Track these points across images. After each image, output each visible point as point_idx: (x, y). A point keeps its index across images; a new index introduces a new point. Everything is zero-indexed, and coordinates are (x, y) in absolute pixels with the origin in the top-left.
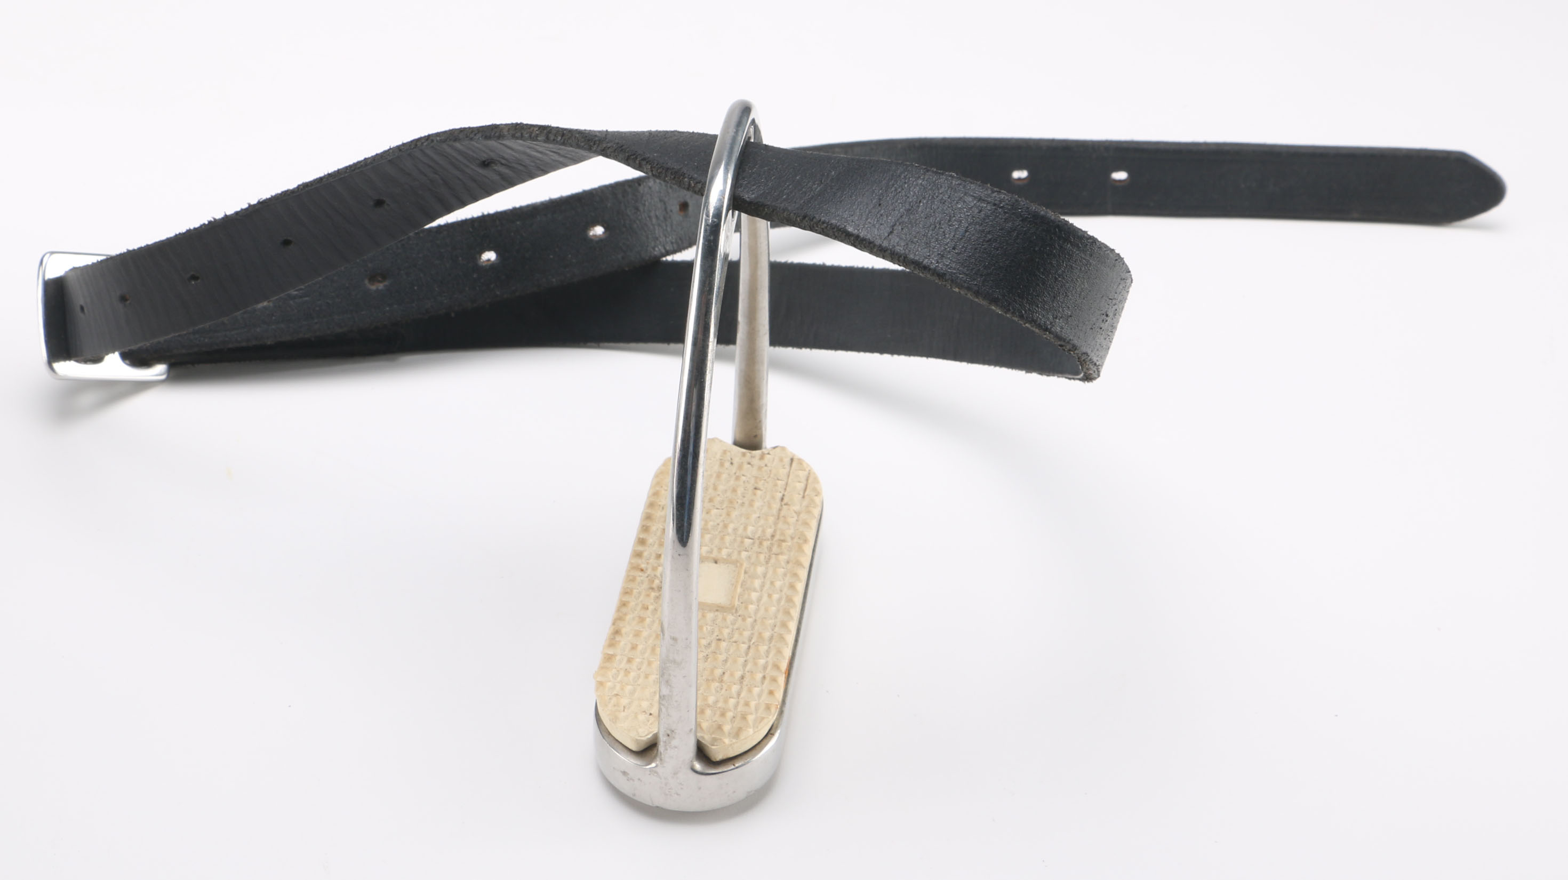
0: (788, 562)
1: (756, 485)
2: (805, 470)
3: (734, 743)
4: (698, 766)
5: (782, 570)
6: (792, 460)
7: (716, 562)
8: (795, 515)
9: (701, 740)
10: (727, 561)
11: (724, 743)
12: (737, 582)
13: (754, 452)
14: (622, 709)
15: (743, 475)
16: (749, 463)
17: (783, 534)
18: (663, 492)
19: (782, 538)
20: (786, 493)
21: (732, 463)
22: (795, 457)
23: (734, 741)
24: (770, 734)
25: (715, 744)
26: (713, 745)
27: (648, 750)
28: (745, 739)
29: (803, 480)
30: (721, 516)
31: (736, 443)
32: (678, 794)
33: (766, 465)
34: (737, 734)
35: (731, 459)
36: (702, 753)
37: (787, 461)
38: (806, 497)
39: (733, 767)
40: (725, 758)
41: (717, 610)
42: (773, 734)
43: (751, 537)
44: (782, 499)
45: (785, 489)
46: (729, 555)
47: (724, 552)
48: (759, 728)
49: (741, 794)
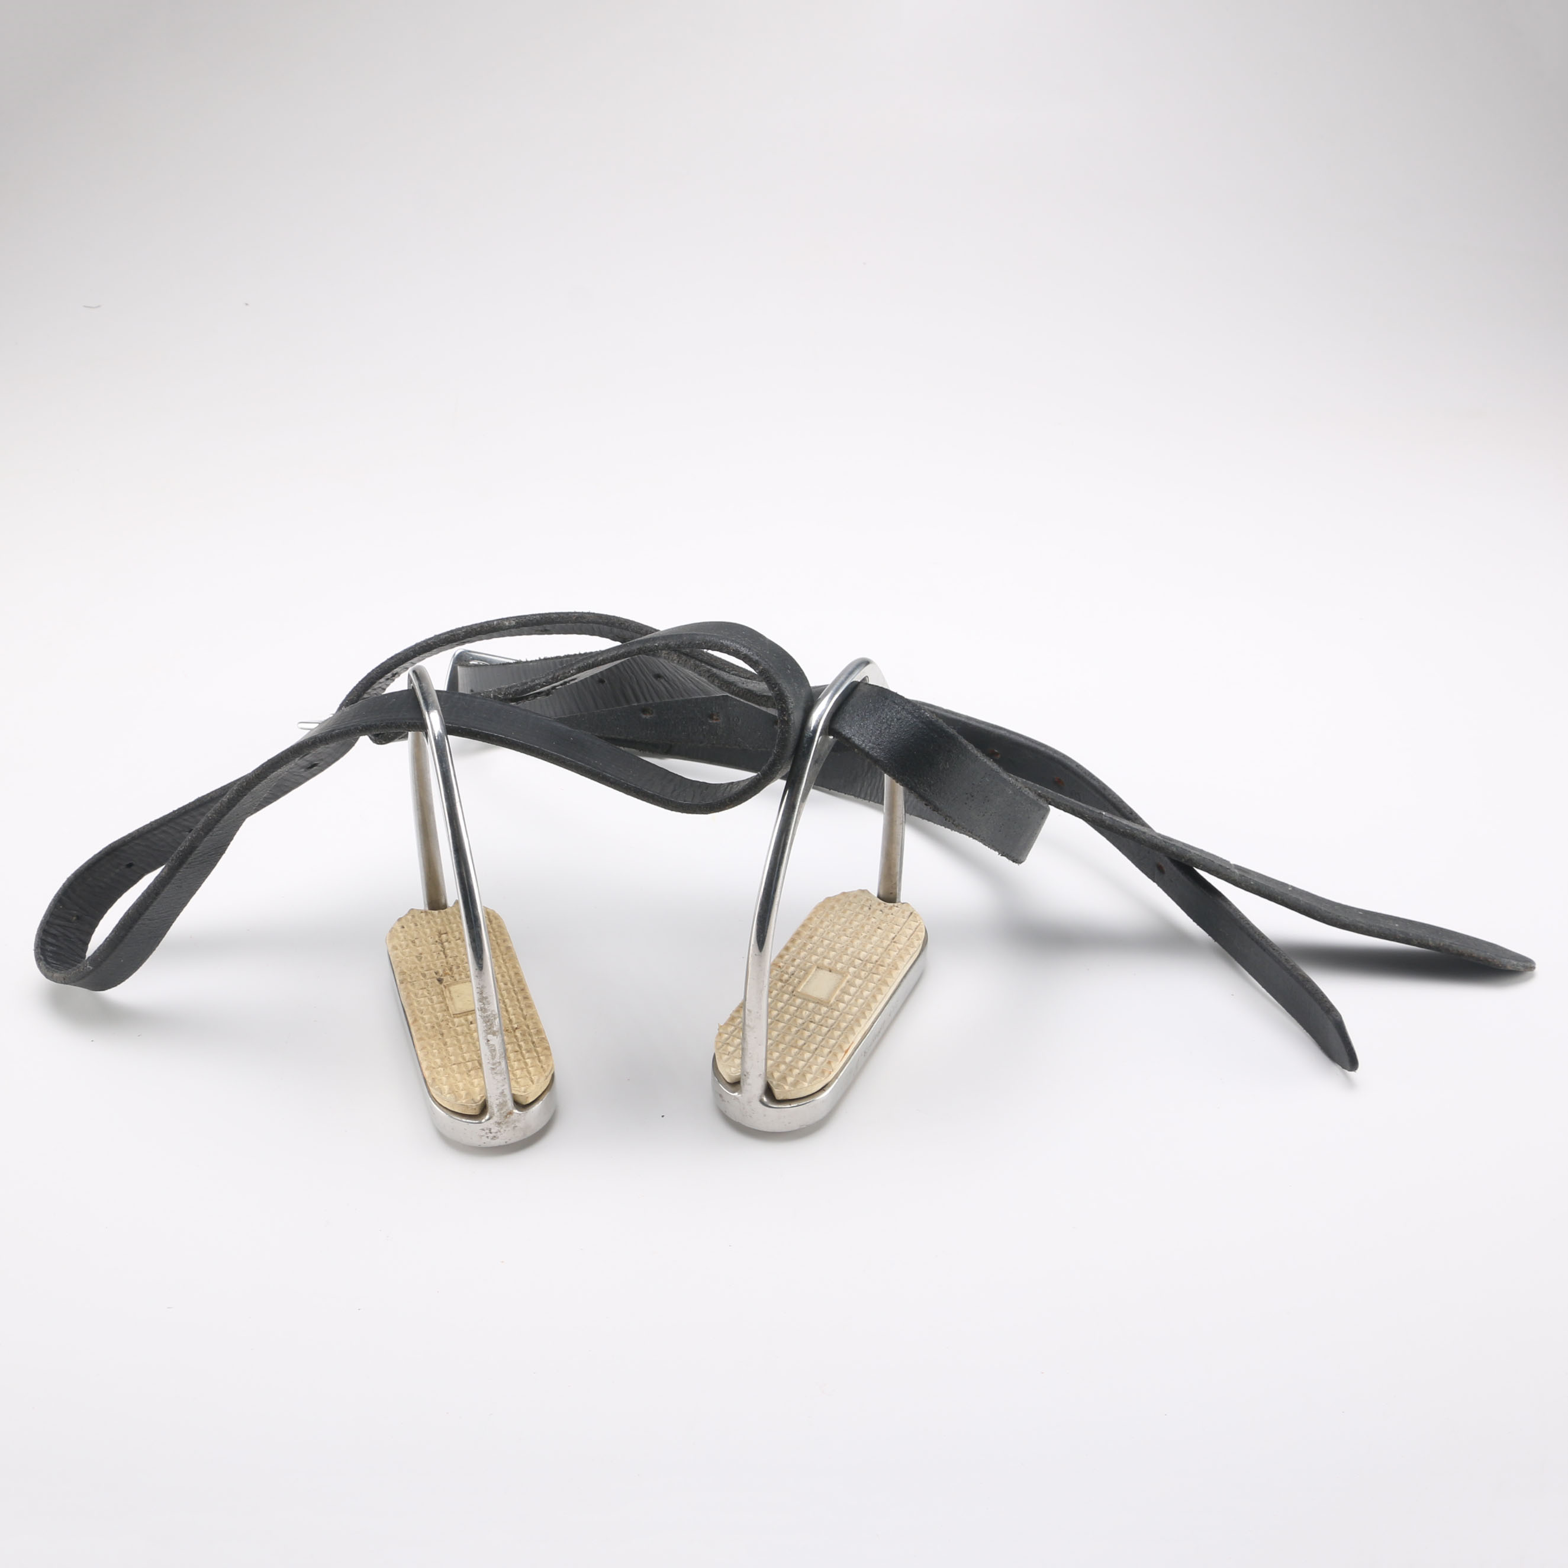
0: (879, 981)
1: (879, 925)
2: (917, 922)
3: (792, 1090)
4: (765, 1099)
5: (873, 984)
6: (911, 913)
7: (830, 971)
8: (898, 950)
9: (770, 1083)
10: (837, 972)
11: (784, 1088)
12: (838, 986)
13: (888, 904)
14: (727, 1053)
15: (874, 918)
16: (881, 911)
17: (883, 961)
18: (815, 919)
19: (882, 964)
20: (898, 935)
21: (870, 909)
22: (914, 912)
23: (792, 1088)
24: (823, 1089)
25: (779, 1088)
26: (776, 1088)
27: (736, 1084)
28: (801, 1089)
29: (914, 928)
30: (847, 941)
31: (879, 897)
32: (751, 1117)
33: (892, 914)
34: (795, 1084)
35: (871, 906)
36: (769, 1091)
37: (907, 913)
38: (910, 940)
39: (789, 1106)
40: (785, 1098)
41: (818, 1003)
42: (824, 1090)
43: (862, 958)
44: (894, 938)
45: (898, 932)
46: (842, 968)
47: (839, 966)
48: (813, 1083)
49: (794, 1126)
